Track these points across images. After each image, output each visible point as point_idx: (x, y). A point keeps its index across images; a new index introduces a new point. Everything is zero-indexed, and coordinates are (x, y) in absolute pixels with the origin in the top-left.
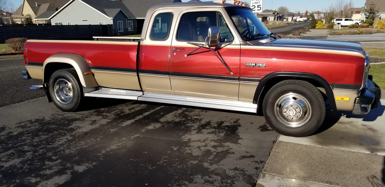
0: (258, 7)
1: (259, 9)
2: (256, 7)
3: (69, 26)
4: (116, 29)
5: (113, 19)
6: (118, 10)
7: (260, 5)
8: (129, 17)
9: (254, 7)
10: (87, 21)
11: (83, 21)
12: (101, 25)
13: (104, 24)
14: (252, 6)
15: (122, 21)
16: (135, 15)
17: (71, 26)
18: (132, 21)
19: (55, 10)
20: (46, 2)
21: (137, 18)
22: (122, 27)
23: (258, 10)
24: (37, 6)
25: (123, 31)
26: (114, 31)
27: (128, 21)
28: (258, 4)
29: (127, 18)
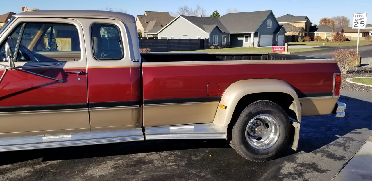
0: (361, 23)
1: (363, 25)
2: (359, 23)
3: (172, 39)
4: (212, 43)
5: (210, 34)
6: (215, 26)
7: (364, 22)
8: (224, 32)
9: (357, 23)
10: (187, 35)
11: (184, 35)
12: (199, 39)
13: (202, 38)
14: (355, 23)
15: (217, 36)
16: (229, 31)
17: (173, 39)
18: (226, 36)
19: (161, 26)
20: (153, 20)
21: (231, 33)
22: (217, 40)
23: (361, 26)
24: (146, 22)
25: (217, 45)
26: (209, 45)
27: (223, 36)
28: (362, 21)
29: (222, 33)
